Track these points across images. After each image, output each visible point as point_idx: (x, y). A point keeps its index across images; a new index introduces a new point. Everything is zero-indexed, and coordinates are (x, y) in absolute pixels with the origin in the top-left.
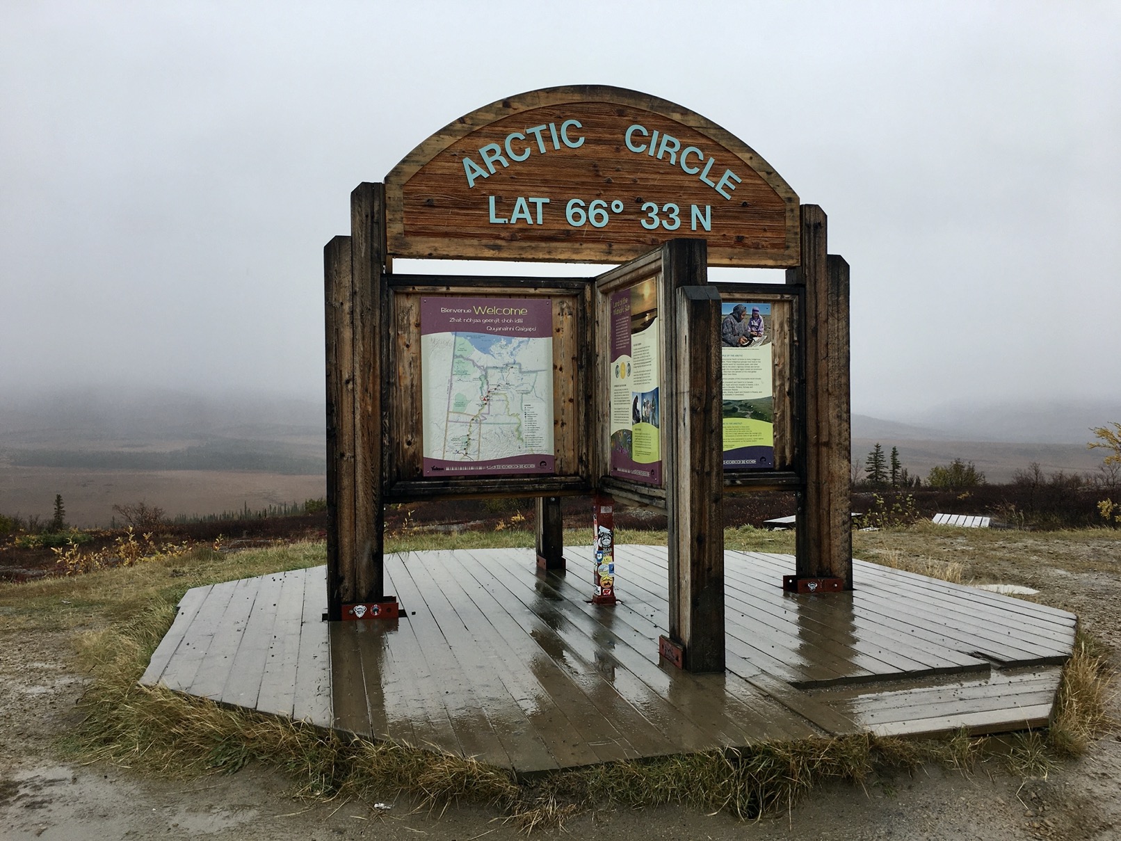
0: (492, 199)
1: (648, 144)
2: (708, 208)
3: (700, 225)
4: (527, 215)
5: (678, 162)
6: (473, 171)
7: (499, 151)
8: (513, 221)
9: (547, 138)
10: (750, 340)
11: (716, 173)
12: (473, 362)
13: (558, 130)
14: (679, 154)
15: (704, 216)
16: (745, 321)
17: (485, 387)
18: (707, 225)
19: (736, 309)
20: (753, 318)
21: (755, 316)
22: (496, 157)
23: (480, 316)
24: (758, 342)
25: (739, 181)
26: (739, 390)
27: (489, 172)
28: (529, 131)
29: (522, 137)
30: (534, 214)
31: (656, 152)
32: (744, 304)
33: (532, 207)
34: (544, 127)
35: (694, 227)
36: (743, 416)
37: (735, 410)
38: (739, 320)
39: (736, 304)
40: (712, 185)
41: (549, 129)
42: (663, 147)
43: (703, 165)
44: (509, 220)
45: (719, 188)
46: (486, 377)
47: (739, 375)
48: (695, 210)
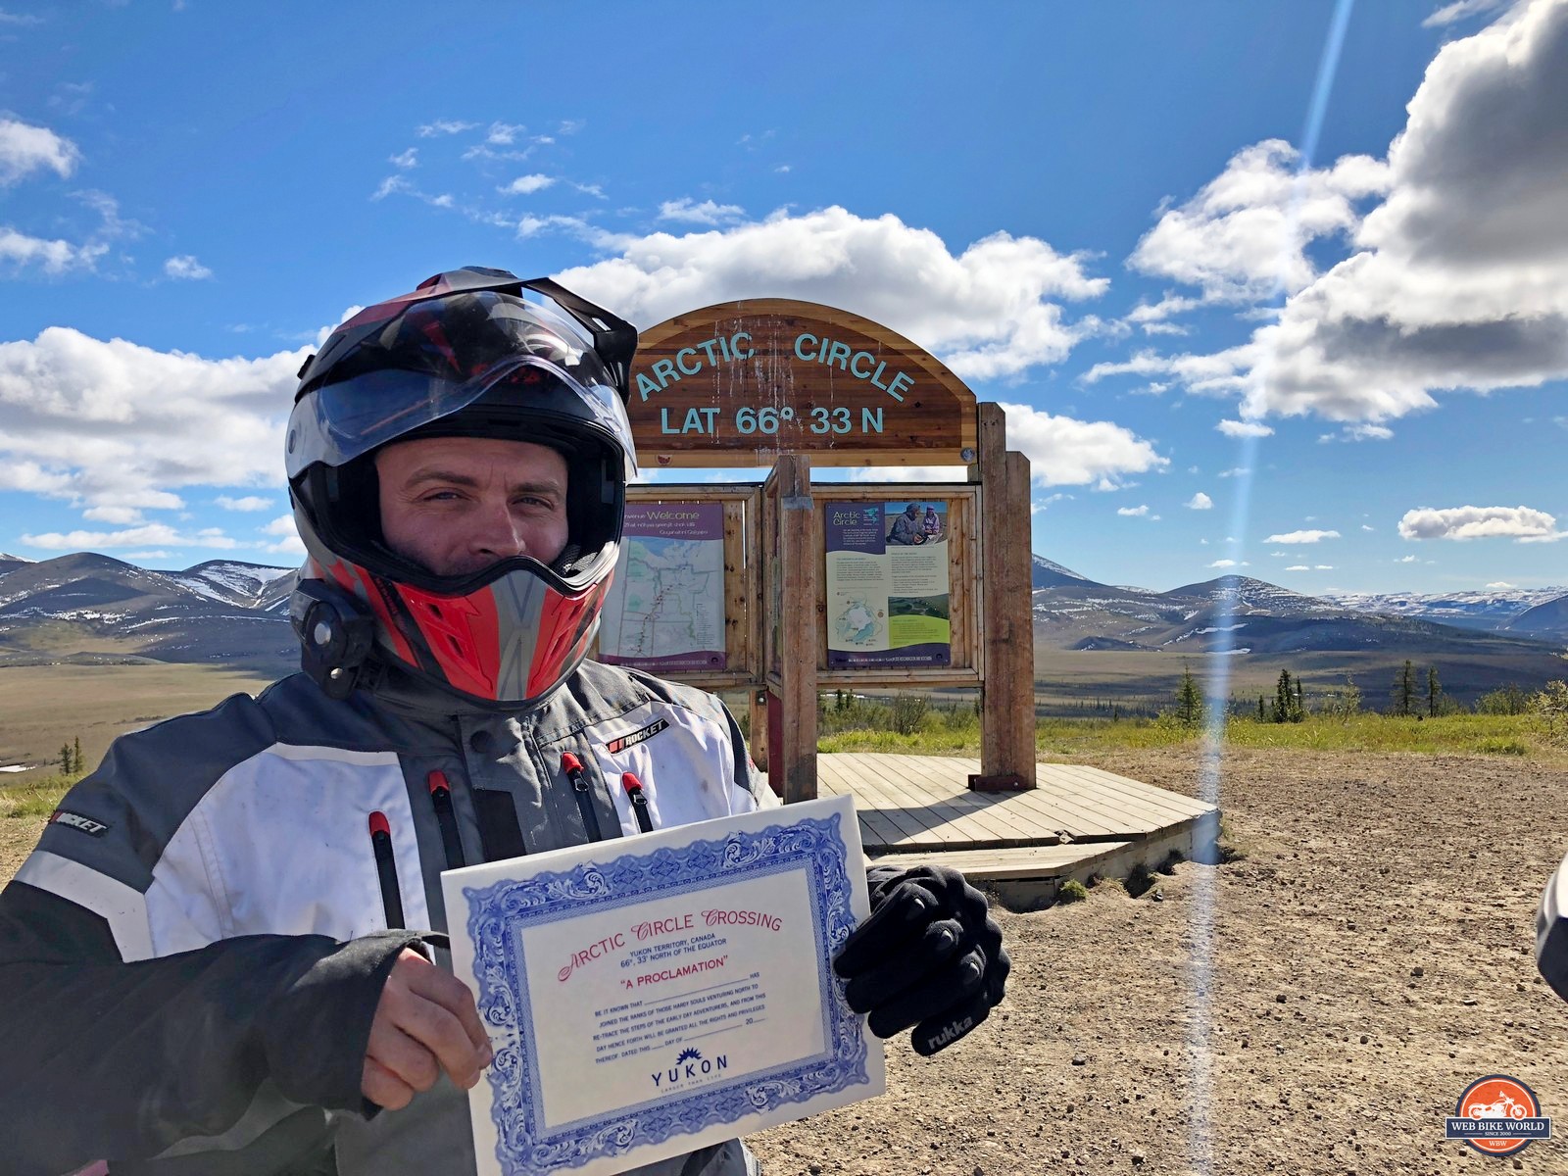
0: (664, 411)
1: (818, 352)
2: (880, 410)
3: (872, 429)
4: (698, 425)
5: (848, 368)
6: (646, 385)
7: (670, 365)
8: (685, 431)
9: (717, 351)
10: (925, 538)
11: (888, 375)
12: (647, 564)
13: (728, 342)
14: (849, 360)
15: (876, 420)
16: (919, 520)
17: (659, 587)
18: (879, 427)
19: (909, 508)
20: (928, 516)
21: (929, 514)
22: (669, 372)
23: (654, 521)
24: (933, 540)
25: (912, 382)
26: (914, 587)
27: (661, 386)
28: (699, 346)
29: (692, 351)
30: (705, 425)
31: (826, 360)
32: (918, 503)
33: (703, 417)
34: (714, 341)
35: (865, 429)
36: (918, 613)
37: (908, 607)
38: (913, 519)
39: (908, 504)
40: (884, 387)
41: (719, 343)
42: (833, 354)
43: (873, 370)
44: (681, 430)
45: (891, 391)
46: (659, 578)
47: (913, 573)
48: (866, 413)
